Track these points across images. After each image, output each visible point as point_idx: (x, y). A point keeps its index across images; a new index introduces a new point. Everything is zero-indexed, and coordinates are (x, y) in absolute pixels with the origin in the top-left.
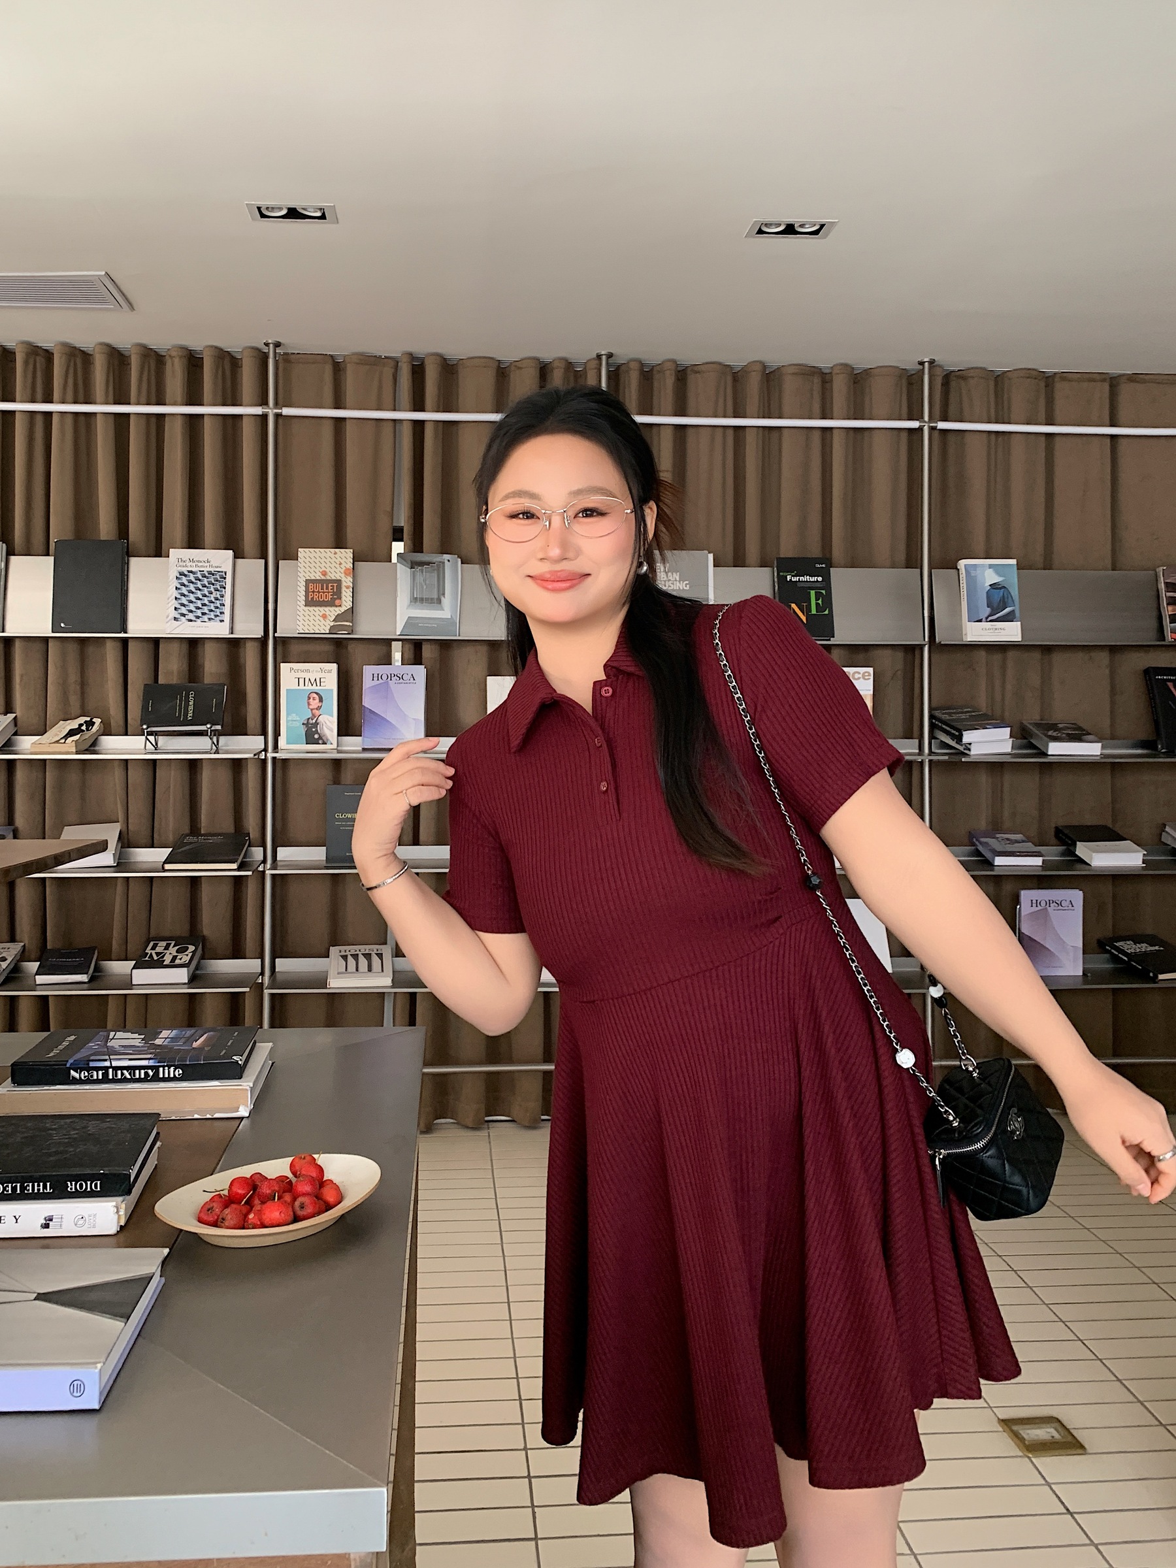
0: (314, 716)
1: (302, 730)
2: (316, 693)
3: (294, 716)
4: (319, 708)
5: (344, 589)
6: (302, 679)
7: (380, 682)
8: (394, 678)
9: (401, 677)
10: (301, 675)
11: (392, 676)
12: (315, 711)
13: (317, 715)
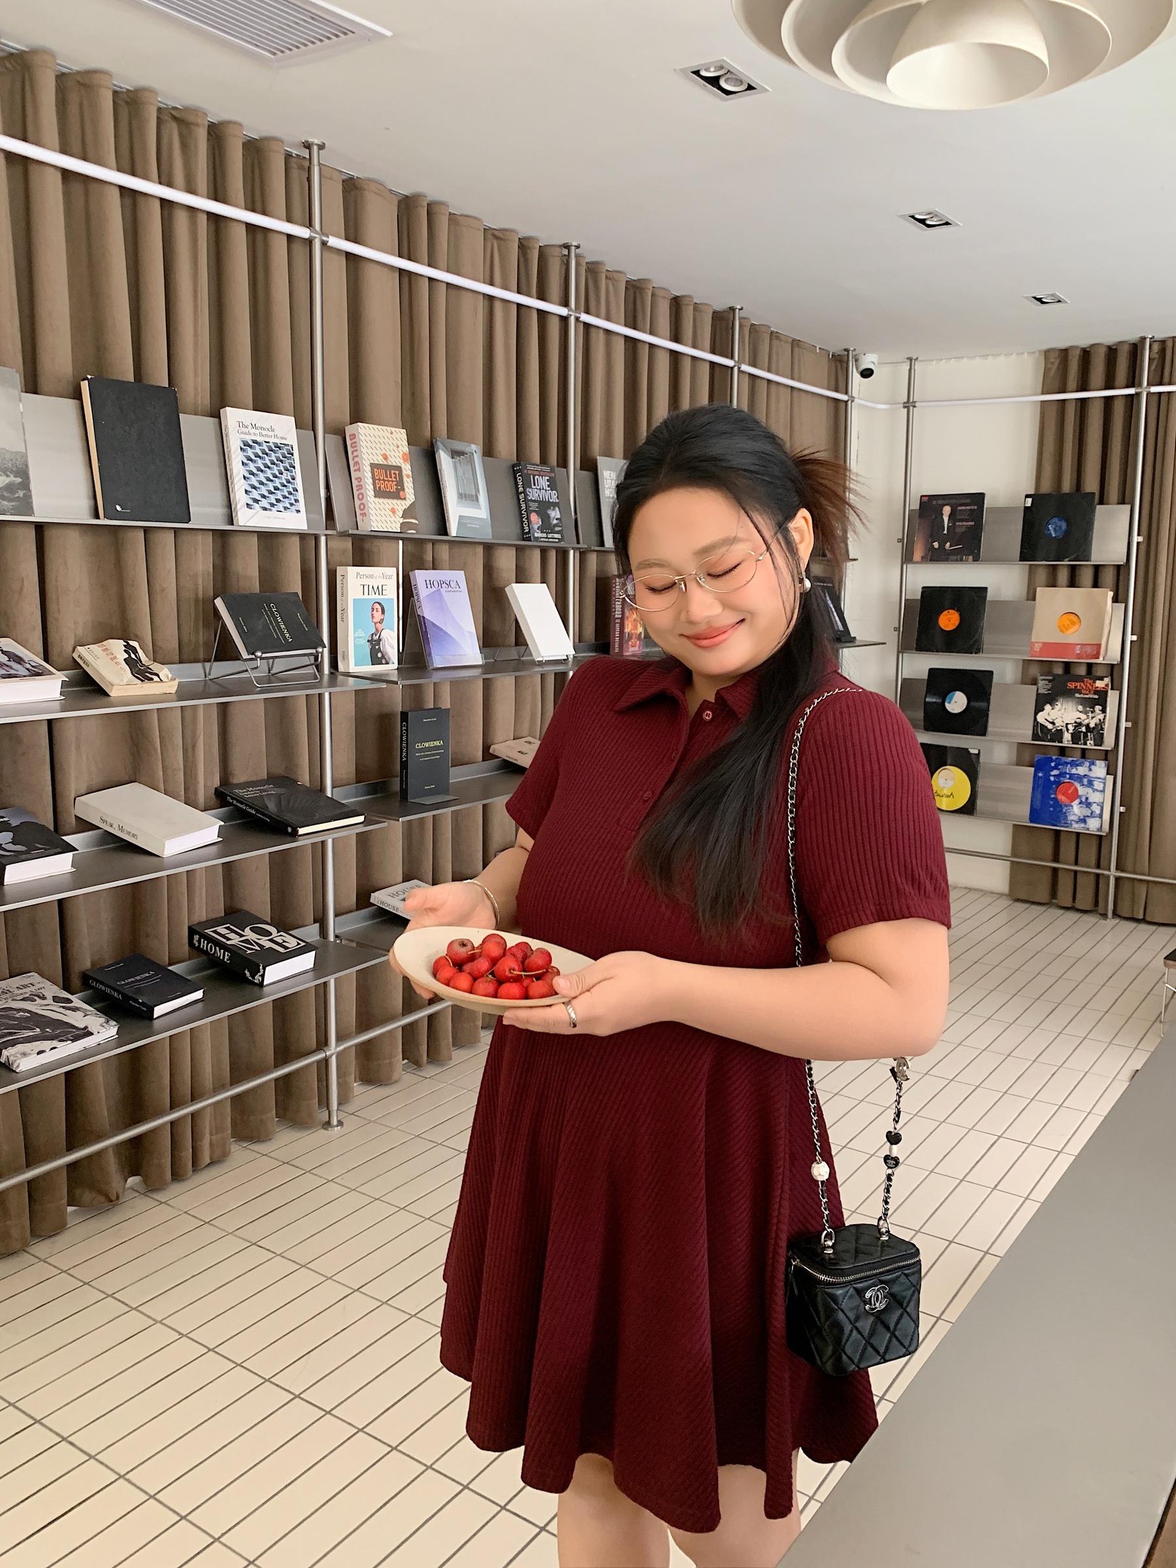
0: (377, 629)
1: (368, 647)
2: (379, 603)
4: (381, 622)
5: (405, 478)
6: (366, 587)
7: (434, 589)
8: (444, 585)
9: (449, 585)
10: (366, 581)
11: (441, 583)
12: (378, 625)
13: (380, 630)
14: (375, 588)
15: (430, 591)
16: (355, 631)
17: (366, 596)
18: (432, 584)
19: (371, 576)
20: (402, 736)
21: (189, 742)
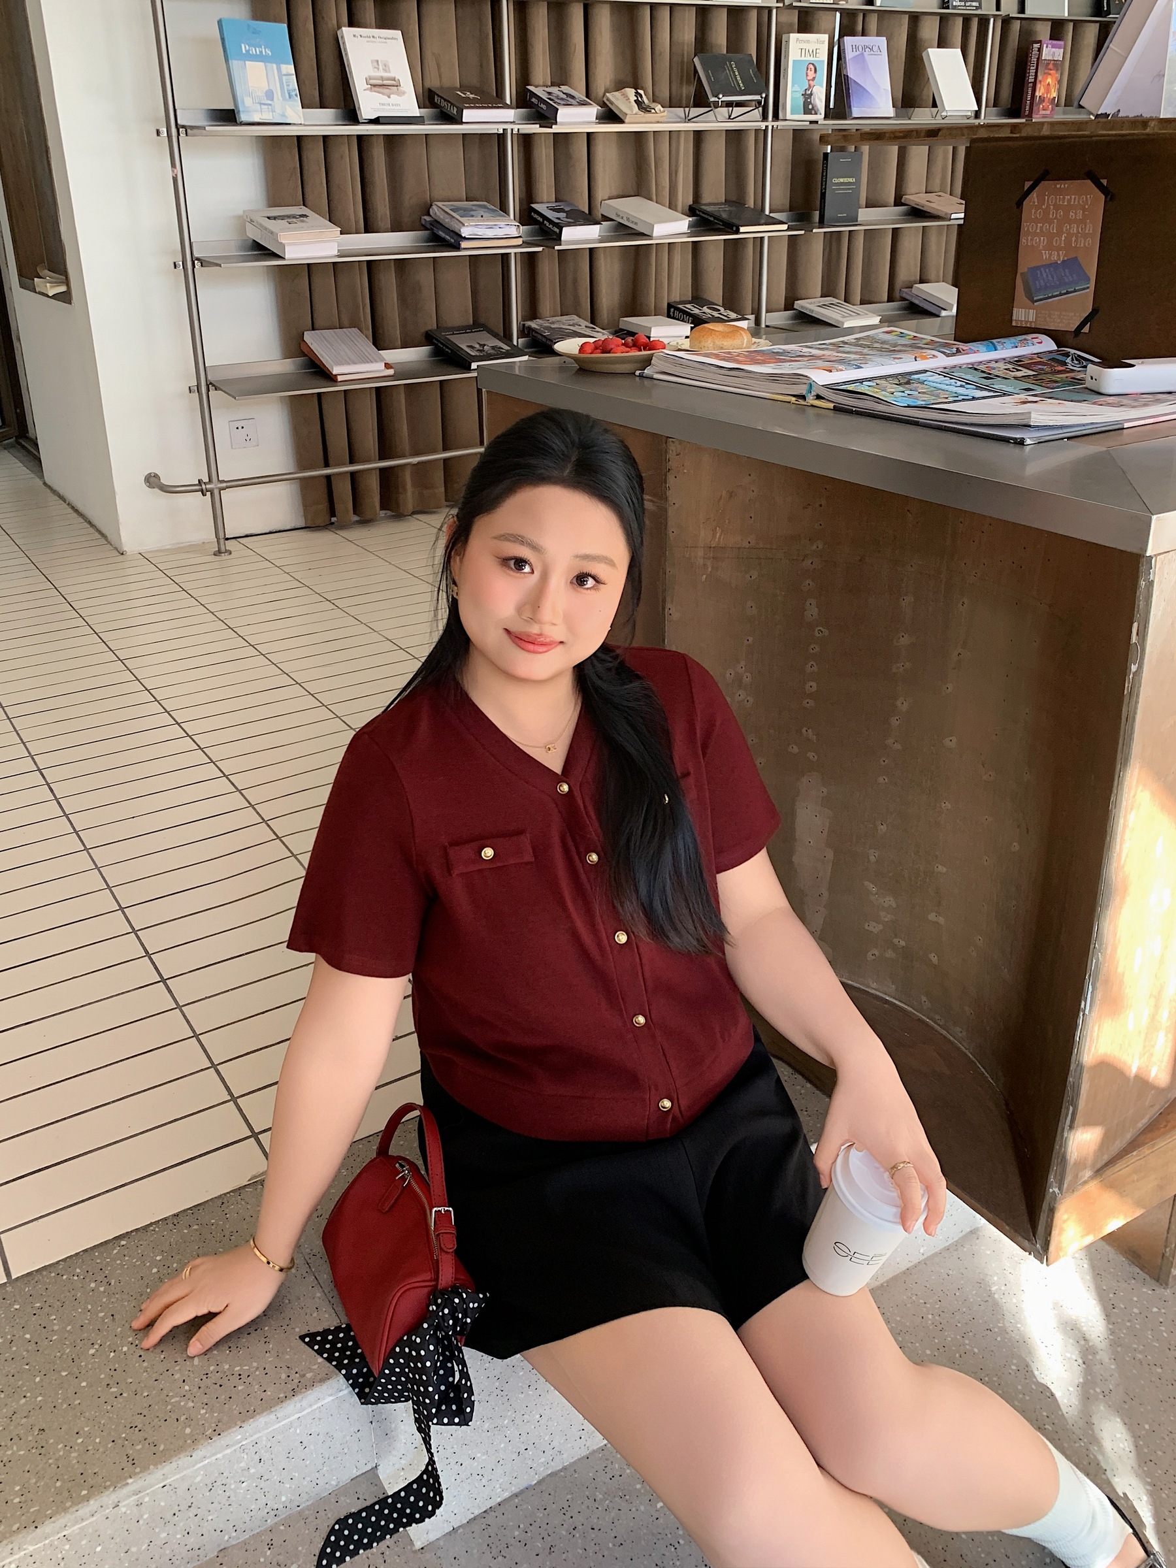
0: (810, 85)
1: (801, 100)
2: (813, 64)
3: (797, 88)
4: (814, 79)
6: (803, 51)
7: (858, 53)
8: (867, 50)
9: (871, 49)
10: (804, 46)
11: (865, 47)
12: (811, 82)
13: (812, 85)
14: (811, 52)
15: (855, 54)
16: (793, 86)
17: (803, 58)
18: (857, 48)
19: (808, 41)
20: (823, 172)
21: (673, 168)
